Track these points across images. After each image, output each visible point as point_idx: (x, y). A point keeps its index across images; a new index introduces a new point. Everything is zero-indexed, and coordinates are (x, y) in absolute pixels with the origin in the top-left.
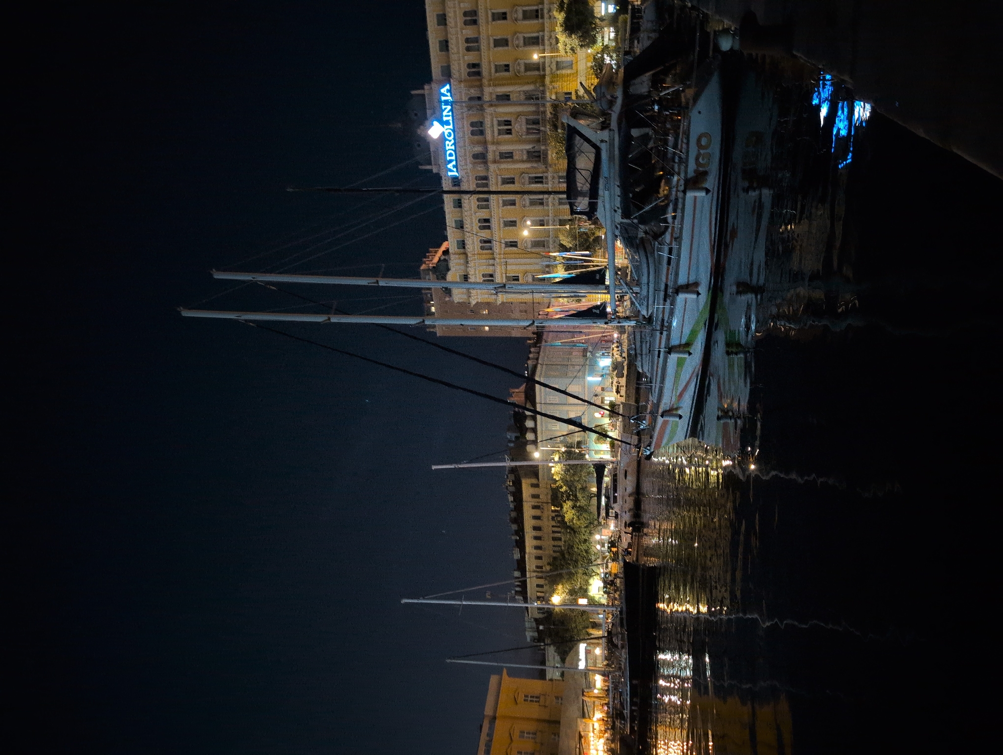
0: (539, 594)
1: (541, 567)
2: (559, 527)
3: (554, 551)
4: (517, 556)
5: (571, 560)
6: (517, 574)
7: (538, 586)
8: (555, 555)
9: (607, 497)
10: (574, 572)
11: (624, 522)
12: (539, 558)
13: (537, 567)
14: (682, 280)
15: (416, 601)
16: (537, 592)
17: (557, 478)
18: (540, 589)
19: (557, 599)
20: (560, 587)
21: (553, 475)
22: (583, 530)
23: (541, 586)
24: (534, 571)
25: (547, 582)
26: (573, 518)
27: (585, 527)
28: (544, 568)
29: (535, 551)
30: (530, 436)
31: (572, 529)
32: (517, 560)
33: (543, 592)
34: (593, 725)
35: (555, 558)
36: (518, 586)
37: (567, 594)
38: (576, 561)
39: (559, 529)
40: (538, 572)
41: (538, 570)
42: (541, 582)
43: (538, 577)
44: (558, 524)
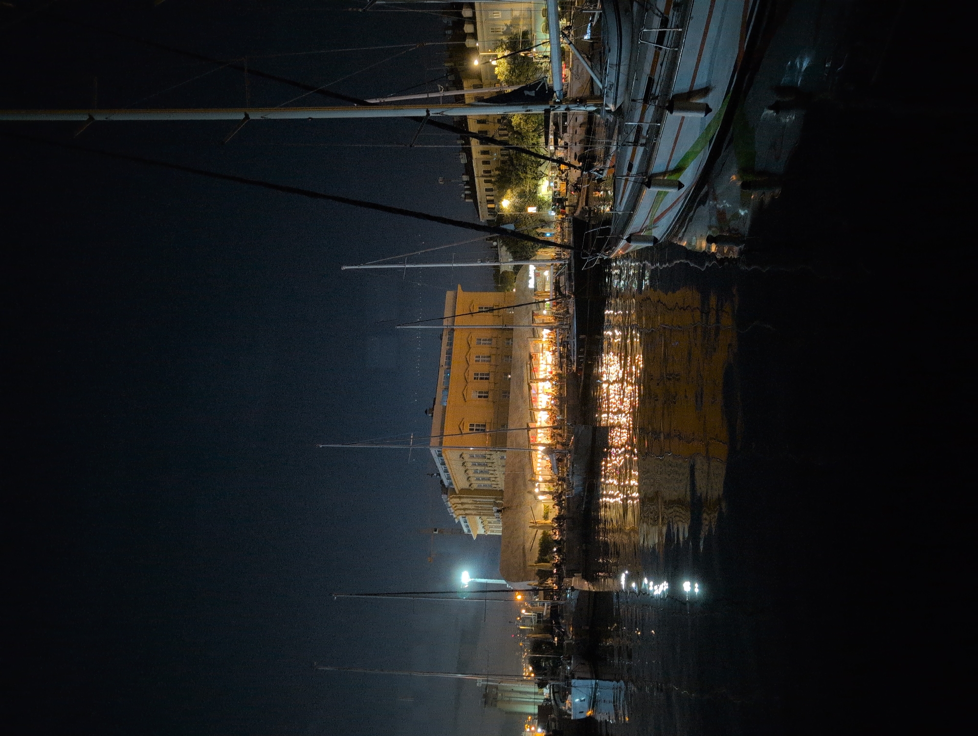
0: (488, 198)
1: (489, 172)
2: (505, 129)
3: (502, 155)
4: (464, 161)
5: (520, 165)
6: (465, 178)
7: (487, 190)
8: (502, 158)
9: (556, 124)
10: (523, 177)
11: (574, 152)
12: (486, 162)
13: (485, 172)
14: (680, 85)
15: (357, 267)
16: (487, 196)
17: (501, 78)
18: (489, 193)
19: (506, 204)
20: (509, 191)
21: (497, 76)
22: (531, 134)
23: (491, 190)
24: (482, 176)
25: (495, 187)
26: (520, 123)
27: (533, 131)
28: (492, 172)
29: (482, 156)
30: (468, 28)
31: (520, 134)
32: (465, 164)
33: (493, 196)
34: (543, 345)
35: (503, 162)
36: (467, 189)
37: (516, 197)
38: (525, 166)
39: (506, 132)
40: (486, 177)
41: (485, 174)
42: (490, 186)
43: (486, 182)
44: (505, 127)
